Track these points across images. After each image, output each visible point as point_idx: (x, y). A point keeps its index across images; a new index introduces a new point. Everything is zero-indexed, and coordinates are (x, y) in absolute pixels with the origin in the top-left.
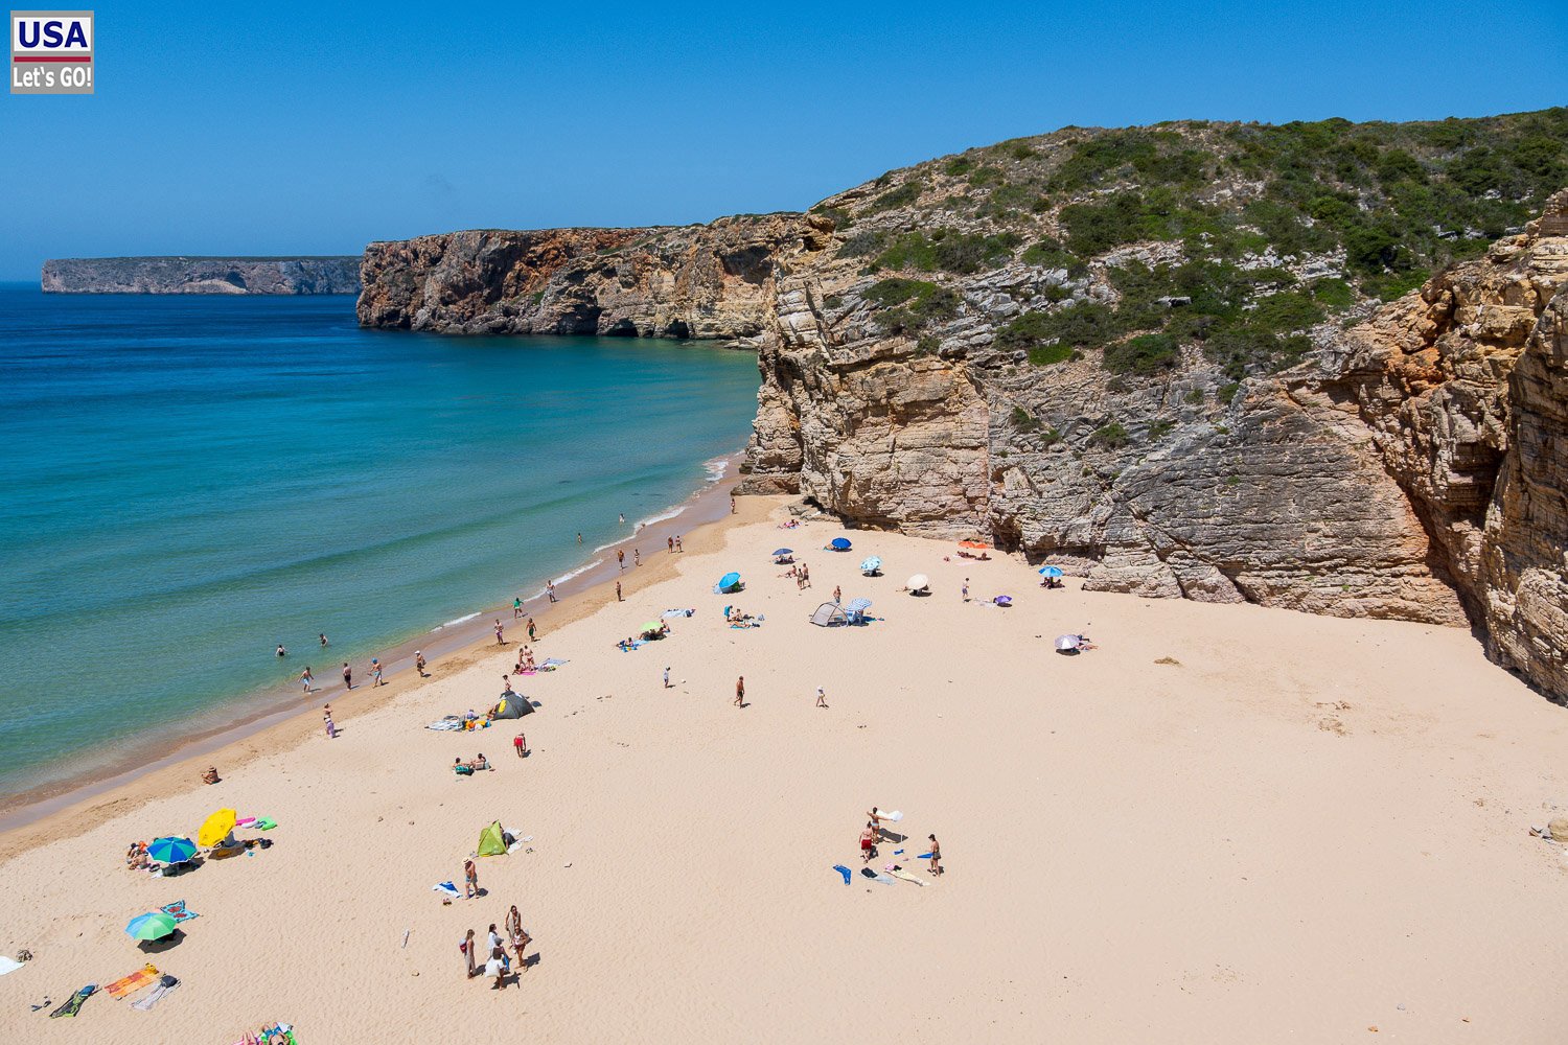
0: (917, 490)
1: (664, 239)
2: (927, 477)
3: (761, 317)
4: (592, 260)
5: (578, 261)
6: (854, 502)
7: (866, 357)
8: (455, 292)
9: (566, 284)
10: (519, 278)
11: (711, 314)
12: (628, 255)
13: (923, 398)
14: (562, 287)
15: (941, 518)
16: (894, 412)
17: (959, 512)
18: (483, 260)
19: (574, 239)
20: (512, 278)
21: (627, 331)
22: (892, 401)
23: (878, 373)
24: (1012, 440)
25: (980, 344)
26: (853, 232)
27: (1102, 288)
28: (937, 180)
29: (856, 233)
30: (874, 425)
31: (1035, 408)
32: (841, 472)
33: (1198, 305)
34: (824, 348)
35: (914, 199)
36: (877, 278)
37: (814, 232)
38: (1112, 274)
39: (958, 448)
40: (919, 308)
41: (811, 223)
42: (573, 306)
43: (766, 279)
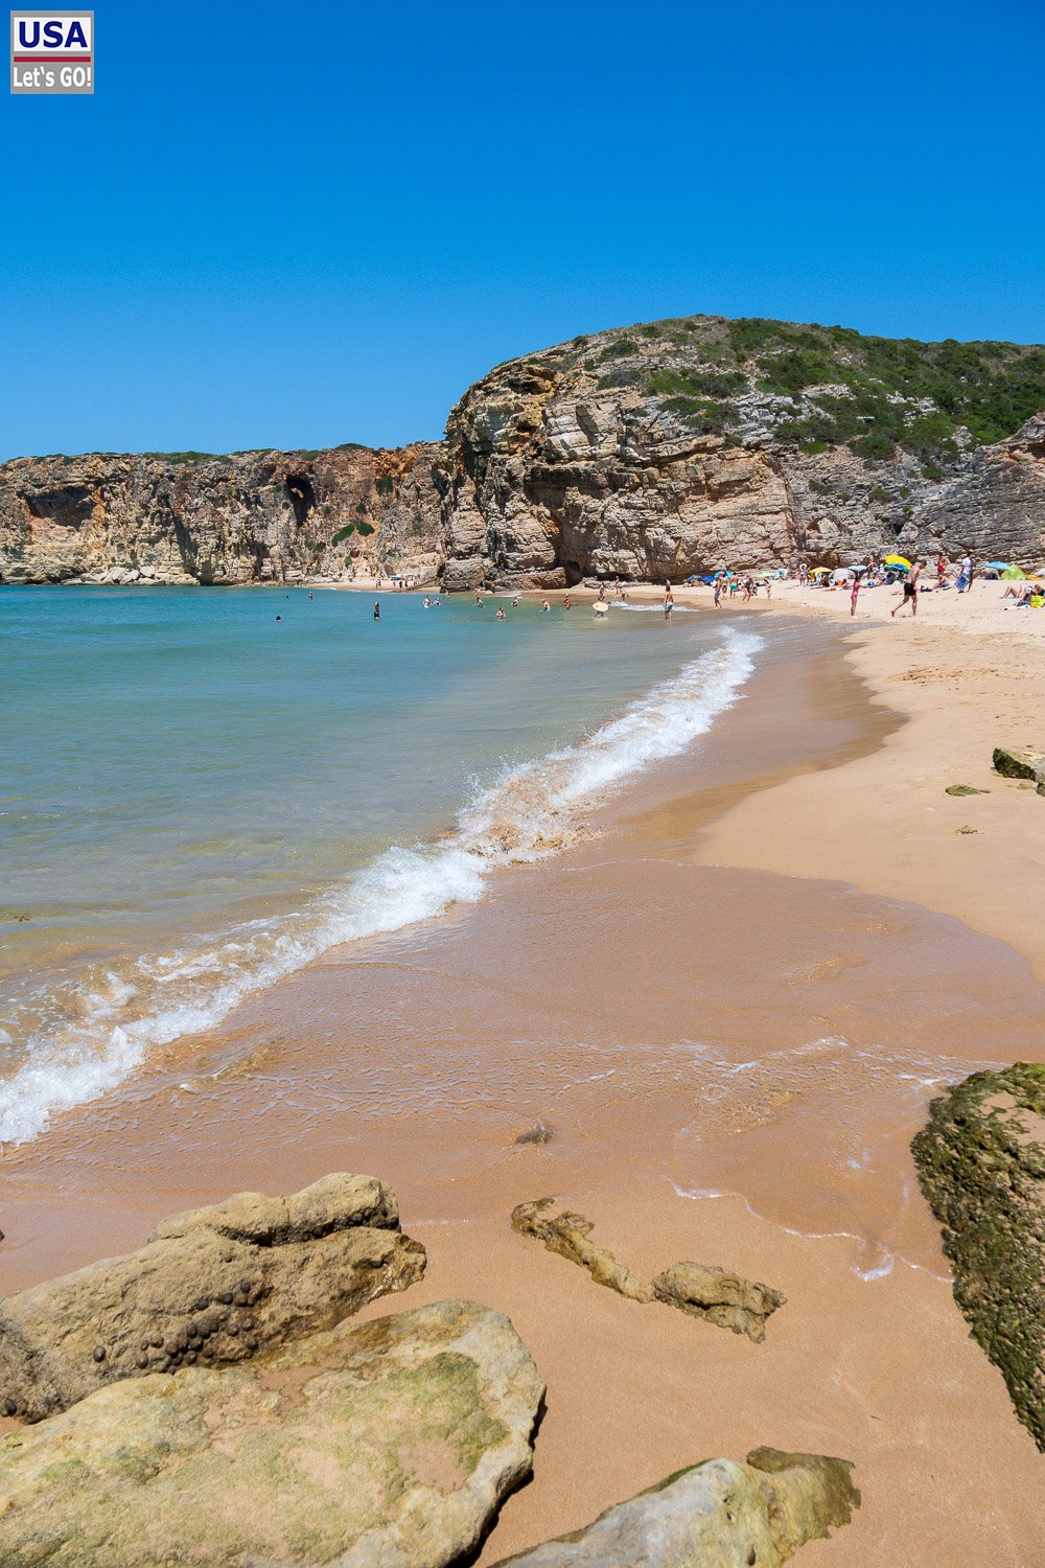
0: (734, 548)
2: (741, 537)
3: (80, 560)
6: (681, 561)
7: (687, 449)
11: (20, 558)
13: (734, 478)
15: (753, 567)
16: (710, 490)
17: (766, 561)
22: (709, 482)
23: (698, 461)
24: (818, 501)
25: (767, 440)
26: (601, 372)
27: (818, 409)
28: (642, 340)
29: (606, 373)
30: (696, 501)
31: (824, 480)
32: (672, 538)
33: (882, 422)
34: (631, 450)
35: (637, 351)
36: (661, 398)
37: (536, 379)
38: (817, 402)
39: (764, 514)
40: (713, 416)
41: (531, 371)
43: (85, 521)
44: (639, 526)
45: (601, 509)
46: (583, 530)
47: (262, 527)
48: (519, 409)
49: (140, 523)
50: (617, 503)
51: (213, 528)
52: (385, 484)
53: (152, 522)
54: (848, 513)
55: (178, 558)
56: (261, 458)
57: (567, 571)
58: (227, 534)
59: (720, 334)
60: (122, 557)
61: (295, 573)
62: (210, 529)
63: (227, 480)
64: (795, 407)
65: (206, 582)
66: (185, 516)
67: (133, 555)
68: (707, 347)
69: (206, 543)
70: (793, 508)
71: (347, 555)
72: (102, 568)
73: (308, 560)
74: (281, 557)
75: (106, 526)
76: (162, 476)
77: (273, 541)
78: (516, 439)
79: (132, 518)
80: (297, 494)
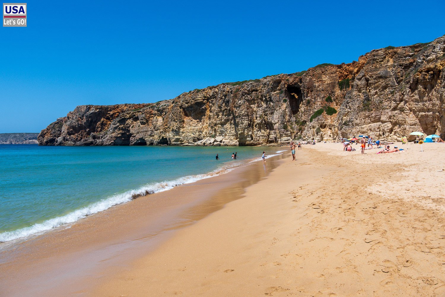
1: (160, 104)
3: (201, 134)
4: (129, 114)
5: (123, 114)
8: (73, 129)
9: (118, 124)
10: (103, 124)
11: (178, 134)
12: (144, 111)
14: (116, 126)
18: (87, 117)
19: (125, 108)
20: (100, 124)
21: (142, 143)
42: (121, 134)
43: (203, 117)
47: (272, 113)
49: (218, 116)
51: (248, 115)
53: (223, 115)
55: (233, 132)
56: (275, 78)
58: (255, 118)
60: (211, 132)
61: (286, 138)
62: (245, 116)
63: (257, 91)
65: (242, 144)
66: (235, 110)
67: (215, 131)
69: (243, 123)
71: (317, 127)
73: (295, 131)
74: (279, 129)
75: (210, 118)
76: (228, 92)
77: (276, 121)
80: (294, 95)
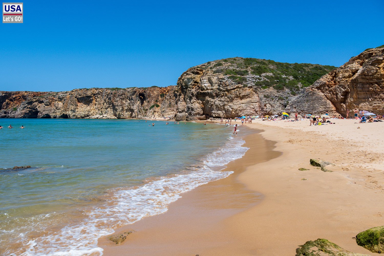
0: (246, 111)
1: (58, 94)
2: (248, 108)
3: (89, 113)
4: (35, 99)
5: (31, 99)
6: (233, 114)
7: (234, 88)
9: (26, 105)
10: (7, 104)
11: (75, 112)
12: (47, 97)
13: (246, 94)
14: (25, 106)
15: (251, 115)
16: (240, 97)
17: (254, 114)
19: (26, 94)
20: (5, 104)
21: (48, 117)
22: (240, 95)
23: (237, 90)
24: (266, 100)
25: (253, 86)
26: (214, 70)
27: (265, 79)
28: (223, 63)
29: (215, 70)
30: (237, 100)
31: (267, 95)
32: (231, 108)
33: (280, 82)
34: (221, 88)
35: (222, 65)
36: (228, 76)
37: (198, 71)
38: (265, 77)
39: (253, 103)
40: (240, 80)
41: (197, 70)
42: (29, 111)
43: (91, 104)
44: (223, 105)
45: (214, 101)
46: (210, 106)
47: (133, 105)
48: (194, 78)
49: (104, 104)
50: (218, 100)
51: (121, 105)
52: (162, 95)
53: (107, 104)
54: (273, 103)
55: (112, 112)
56: (133, 89)
57: (206, 116)
58: (124, 107)
59: (242, 61)
60: (99, 112)
61: (140, 116)
62: (120, 106)
63: (125, 94)
64: (260, 78)
65: (119, 118)
66: (114, 103)
67: (102, 112)
68: (239, 64)
69: (119, 109)
70: (260, 101)
71: (153, 112)
72: (94, 115)
73: (144, 113)
74: (137, 112)
75: (96, 105)
76: (109, 93)
77: (135, 109)
78: (194, 85)
79: (102, 103)
80: (141, 97)
